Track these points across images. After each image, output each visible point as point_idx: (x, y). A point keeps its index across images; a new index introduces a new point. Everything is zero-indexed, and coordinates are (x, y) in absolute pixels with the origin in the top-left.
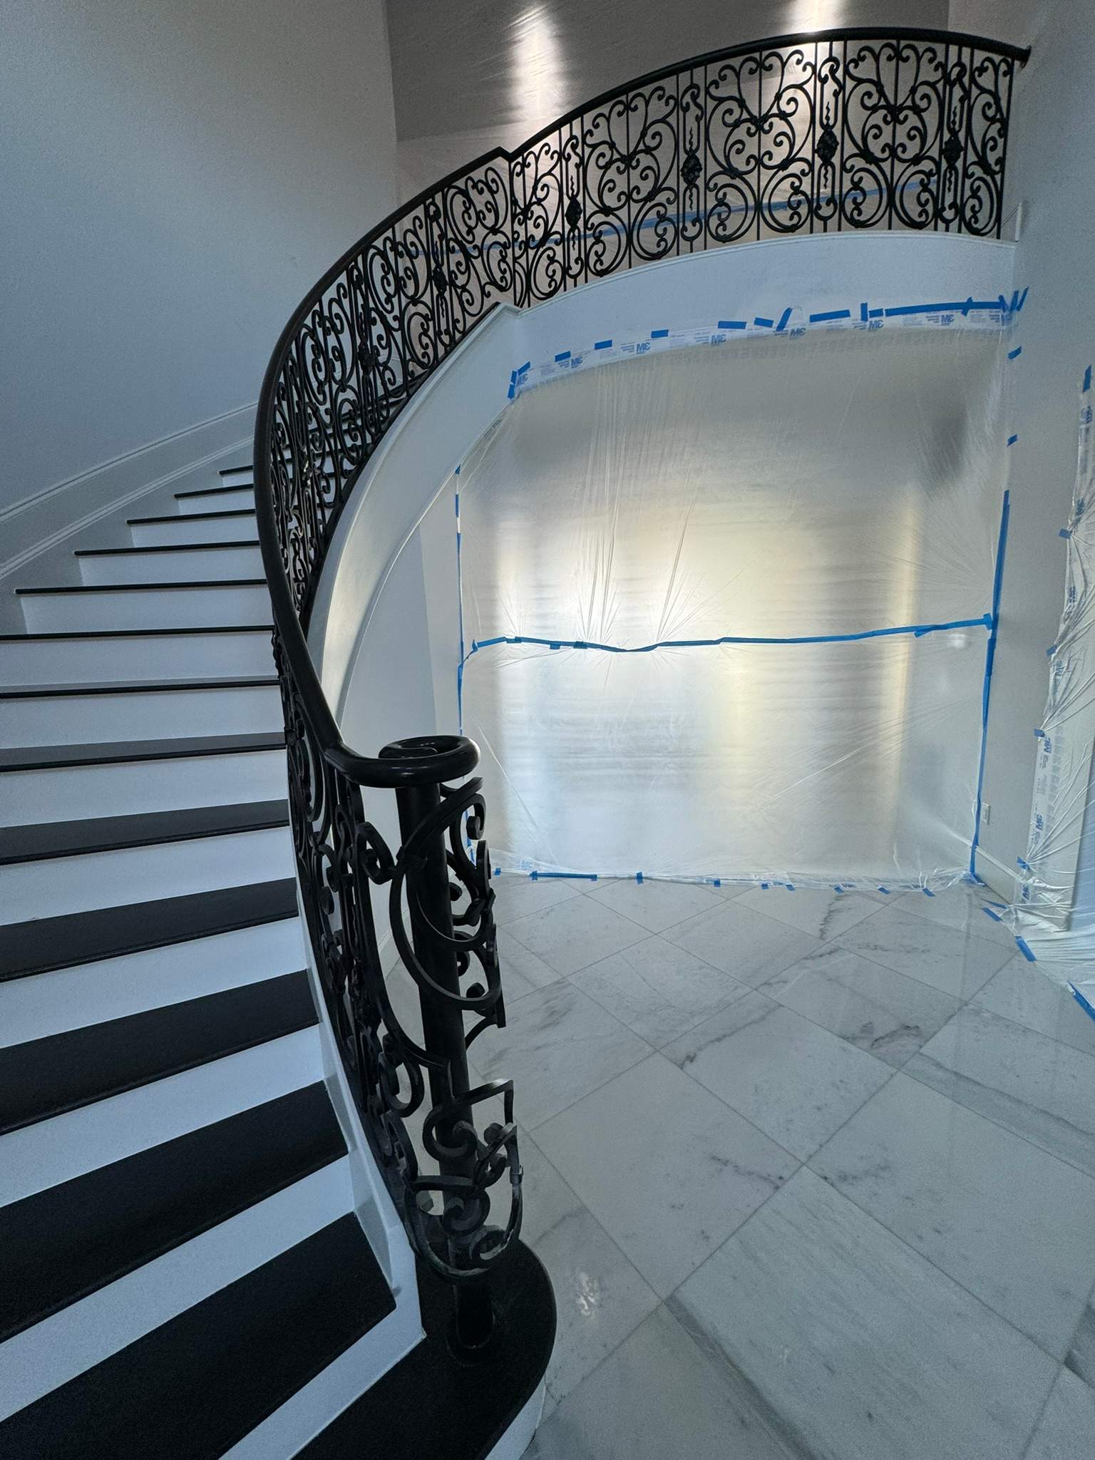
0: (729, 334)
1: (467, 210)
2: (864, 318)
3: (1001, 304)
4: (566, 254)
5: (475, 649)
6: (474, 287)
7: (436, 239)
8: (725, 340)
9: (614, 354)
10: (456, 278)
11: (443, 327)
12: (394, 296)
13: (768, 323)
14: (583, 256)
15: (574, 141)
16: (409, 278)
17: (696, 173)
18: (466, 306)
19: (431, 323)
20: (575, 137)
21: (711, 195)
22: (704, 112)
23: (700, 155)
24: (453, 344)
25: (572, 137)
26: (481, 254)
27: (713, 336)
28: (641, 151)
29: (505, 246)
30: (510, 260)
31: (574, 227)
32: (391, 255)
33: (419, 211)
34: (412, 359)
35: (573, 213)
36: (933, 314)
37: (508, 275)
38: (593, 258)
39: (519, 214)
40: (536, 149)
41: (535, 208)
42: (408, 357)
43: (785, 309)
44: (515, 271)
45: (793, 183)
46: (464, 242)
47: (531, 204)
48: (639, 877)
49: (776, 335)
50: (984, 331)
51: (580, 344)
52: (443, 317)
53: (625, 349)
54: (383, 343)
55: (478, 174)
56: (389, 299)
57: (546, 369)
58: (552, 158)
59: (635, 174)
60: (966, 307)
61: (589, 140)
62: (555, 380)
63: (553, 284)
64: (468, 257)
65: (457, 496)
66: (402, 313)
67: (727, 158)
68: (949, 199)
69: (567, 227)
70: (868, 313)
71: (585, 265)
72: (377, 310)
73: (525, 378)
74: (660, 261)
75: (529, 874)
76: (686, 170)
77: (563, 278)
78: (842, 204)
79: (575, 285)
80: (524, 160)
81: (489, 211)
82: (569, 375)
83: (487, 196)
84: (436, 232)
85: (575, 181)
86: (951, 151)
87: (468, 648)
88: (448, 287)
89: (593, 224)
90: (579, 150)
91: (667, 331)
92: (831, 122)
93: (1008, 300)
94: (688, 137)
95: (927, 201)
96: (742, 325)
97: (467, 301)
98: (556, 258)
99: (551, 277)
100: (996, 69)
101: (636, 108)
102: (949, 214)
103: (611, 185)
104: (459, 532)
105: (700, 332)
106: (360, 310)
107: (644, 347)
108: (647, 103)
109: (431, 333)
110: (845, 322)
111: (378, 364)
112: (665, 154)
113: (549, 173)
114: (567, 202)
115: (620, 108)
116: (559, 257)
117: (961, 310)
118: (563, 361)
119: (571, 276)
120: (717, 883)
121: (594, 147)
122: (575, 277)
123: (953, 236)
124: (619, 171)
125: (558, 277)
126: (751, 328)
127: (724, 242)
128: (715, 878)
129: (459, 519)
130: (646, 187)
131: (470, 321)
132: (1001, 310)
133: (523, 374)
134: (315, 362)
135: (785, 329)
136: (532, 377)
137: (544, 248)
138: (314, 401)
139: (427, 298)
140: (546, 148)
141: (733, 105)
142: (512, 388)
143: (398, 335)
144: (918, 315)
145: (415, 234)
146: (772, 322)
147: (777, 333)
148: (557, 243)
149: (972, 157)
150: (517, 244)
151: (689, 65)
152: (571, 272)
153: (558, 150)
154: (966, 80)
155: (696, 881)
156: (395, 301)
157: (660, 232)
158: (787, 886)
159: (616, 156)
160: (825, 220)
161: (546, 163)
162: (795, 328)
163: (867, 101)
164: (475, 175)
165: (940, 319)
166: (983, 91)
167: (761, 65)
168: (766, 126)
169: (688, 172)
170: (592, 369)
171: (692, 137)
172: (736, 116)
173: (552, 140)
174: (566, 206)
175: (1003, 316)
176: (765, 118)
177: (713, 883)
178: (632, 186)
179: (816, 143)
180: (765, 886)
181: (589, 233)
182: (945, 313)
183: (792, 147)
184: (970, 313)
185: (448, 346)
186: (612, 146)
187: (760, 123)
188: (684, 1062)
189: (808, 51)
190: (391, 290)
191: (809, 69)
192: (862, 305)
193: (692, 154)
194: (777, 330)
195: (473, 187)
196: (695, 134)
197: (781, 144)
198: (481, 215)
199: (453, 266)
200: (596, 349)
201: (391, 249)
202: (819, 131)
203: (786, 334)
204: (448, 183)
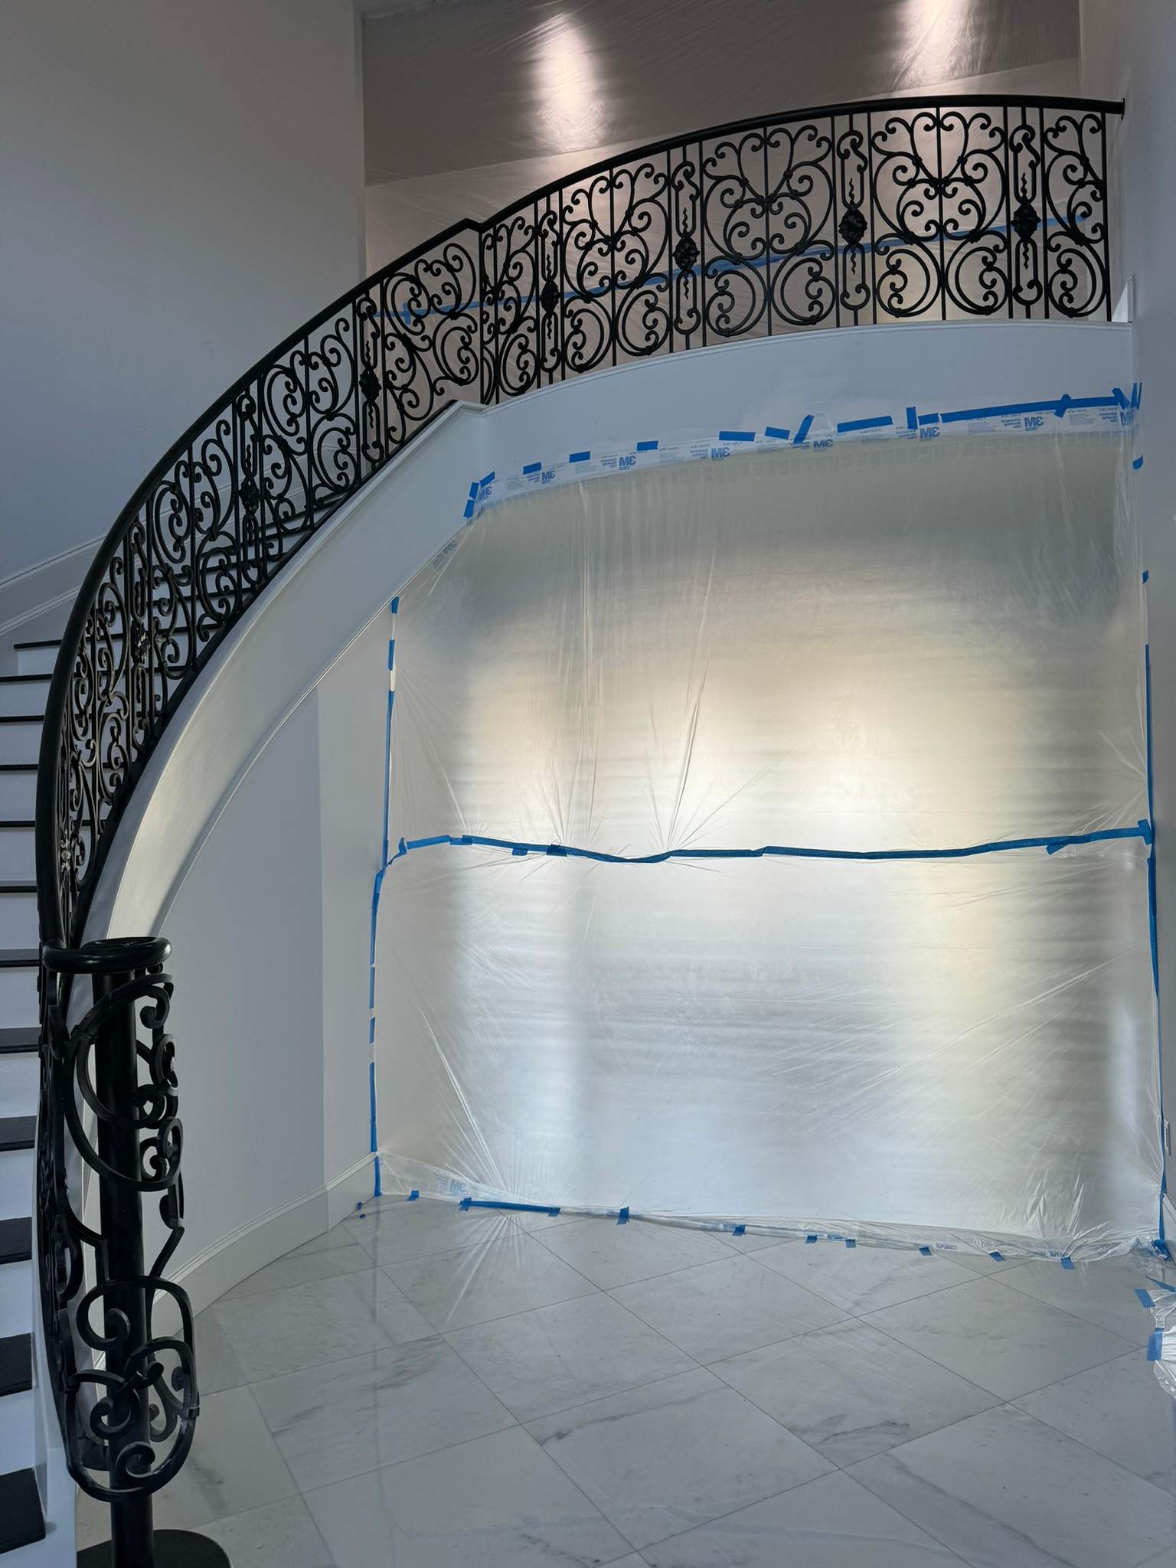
0: (733, 446)
1: (415, 298)
2: (912, 425)
3: (1118, 398)
4: (541, 344)
5: (403, 850)
6: (421, 385)
7: (369, 338)
8: (729, 454)
9: (593, 468)
10: (394, 378)
11: (372, 437)
12: (301, 415)
13: (783, 434)
14: (560, 347)
15: (551, 217)
16: (325, 390)
17: (692, 258)
18: (407, 408)
19: (353, 438)
20: (554, 213)
21: (710, 283)
22: (700, 192)
23: (696, 237)
24: (386, 457)
25: (549, 212)
26: (432, 344)
27: (714, 449)
28: (627, 232)
29: (469, 331)
30: (476, 345)
31: (550, 313)
32: (300, 371)
33: (347, 312)
34: (323, 484)
35: (549, 297)
36: (1010, 417)
37: (472, 366)
38: (571, 351)
39: (489, 292)
40: (508, 222)
41: (505, 287)
42: (316, 481)
43: (806, 416)
44: (483, 358)
45: (810, 269)
46: (409, 335)
47: (502, 283)
48: (624, 1215)
49: (794, 447)
50: (1093, 434)
51: (553, 454)
52: (372, 427)
53: (605, 463)
54: (280, 472)
55: (434, 255)
56: (293, 419)
57: (513, 483)
58: (526, 233)
59: (620, 257)
60: (1061, 406)
61: (569, 217)
62: (523, 496)
63: (525, 377)
64: (412, 349)
65: (392, 643)
66: (311, 434)
67: (728, 242)
68: (1027, 276)
69: (543, 312)
70: (918, 420)
71: (562, 357)
72: (275, 437)
73: (488, 493)
74: (651, 356)
75: (459, 1202)
76: (679, 254)
77: (537, 373)
78: (876, 291)
79: (551, 382)
80: (497, 232)
81: (448, 293)
82: (539, 492)
83: (446, 276)
84: (369, 328)
85: (552, 260)
86: (1025, 221)
87: (394, 849)
88: (381, 392)
89: (571, 311)
90: (557, 227)
91: (657, 442)
92: (857, 200)
93: (1128, 394)
94: (682, 217)
95: (994, 282)
96: (749, 437)
97: (410, 403)
98: (528, 348)
99: (523, 369)
100: (1079, 128)
101: (621, 185)
102: (1028, 294)
103: (592, 268)
104: (392, 690)
105: (697, 444)
106: (248, 442)
107: (627, 461)
108: (633, 180)
109: (353, 450)
110: (885, 430)
111: (268, 497)
112: (654, 237)
113: (523, 250)
114: (542, 283)
115: (603, 184)
116: (532, 346)
117: (1055, 410)
118: (533, 473)
119: (546, 370)
120: (740, 1230)
121: (574, 225)
122: (550, 371)
123: (1038, 323)
124: (602, 254)
125: (531, 370)
126: (762, 440)
127: (727, 336)
128: (739, 1223)
129: (393, 673)
130: (633, 272)
131: (412, 426)
132: (1119, 406)
133: (486, 486)
134: (174, 518)
135: (805, 441)
136: (498, 488)
137: (516, 334)
138: (166, 560)
139: (350, 410)
140: (520, 222)
141: (734, 184)
142: (470, 504)
143: (303, 460)
144: (989, 419)
145: (338, 338)
146: (788, 432)
147: (796, 445)
148: (530, 330)
149: (1054, 227)
150: (486, 327)
151: (682, 142)
152: (547, 366)
153: (533, 225)
154: (1036, 143)
155: (709, 1225)
156: (302, 420)
157: (649, 323)
158: (847, 1241)
159: (598, 236)
160: (855, 309)
161: (519, 238)
162: (819, 439)
163: (900, 175)
164: (429, 256)
165: (1023, 422)
166: (1061, 153)
167: (765, 142)
168: (775, 207)
169: (682, 257)
170: (567, 485)
171: (686, 218)
172: (737, 195)
173: (527, 214)
174: (541, 288)
175: (1122, 414)
176: (773, 198)
177: (734, 1229)
178: (617, 270)
179: (839, 223)
180: (812, 1239)
181: (568, 321)
182: (1030, 415)
183: (807, 229)
184: (1067, 413)
185: (377, 461)
186: (594, 225)
187: (767, 203)
188: (548, 1439)
189: (823, 125)
190: (296, 409)
191: (825, 145)
192: (908, 409)
193: (686, 237)
194: (795, 442)
195: (426, 270)
196: (689, 213)
197: (794, 225)
198: (436, 300)
199: (391, 366)
200: (571, 461)
201: (301, 363)
202: (842, 211)
203: (808, 446)
204: (390, 271)
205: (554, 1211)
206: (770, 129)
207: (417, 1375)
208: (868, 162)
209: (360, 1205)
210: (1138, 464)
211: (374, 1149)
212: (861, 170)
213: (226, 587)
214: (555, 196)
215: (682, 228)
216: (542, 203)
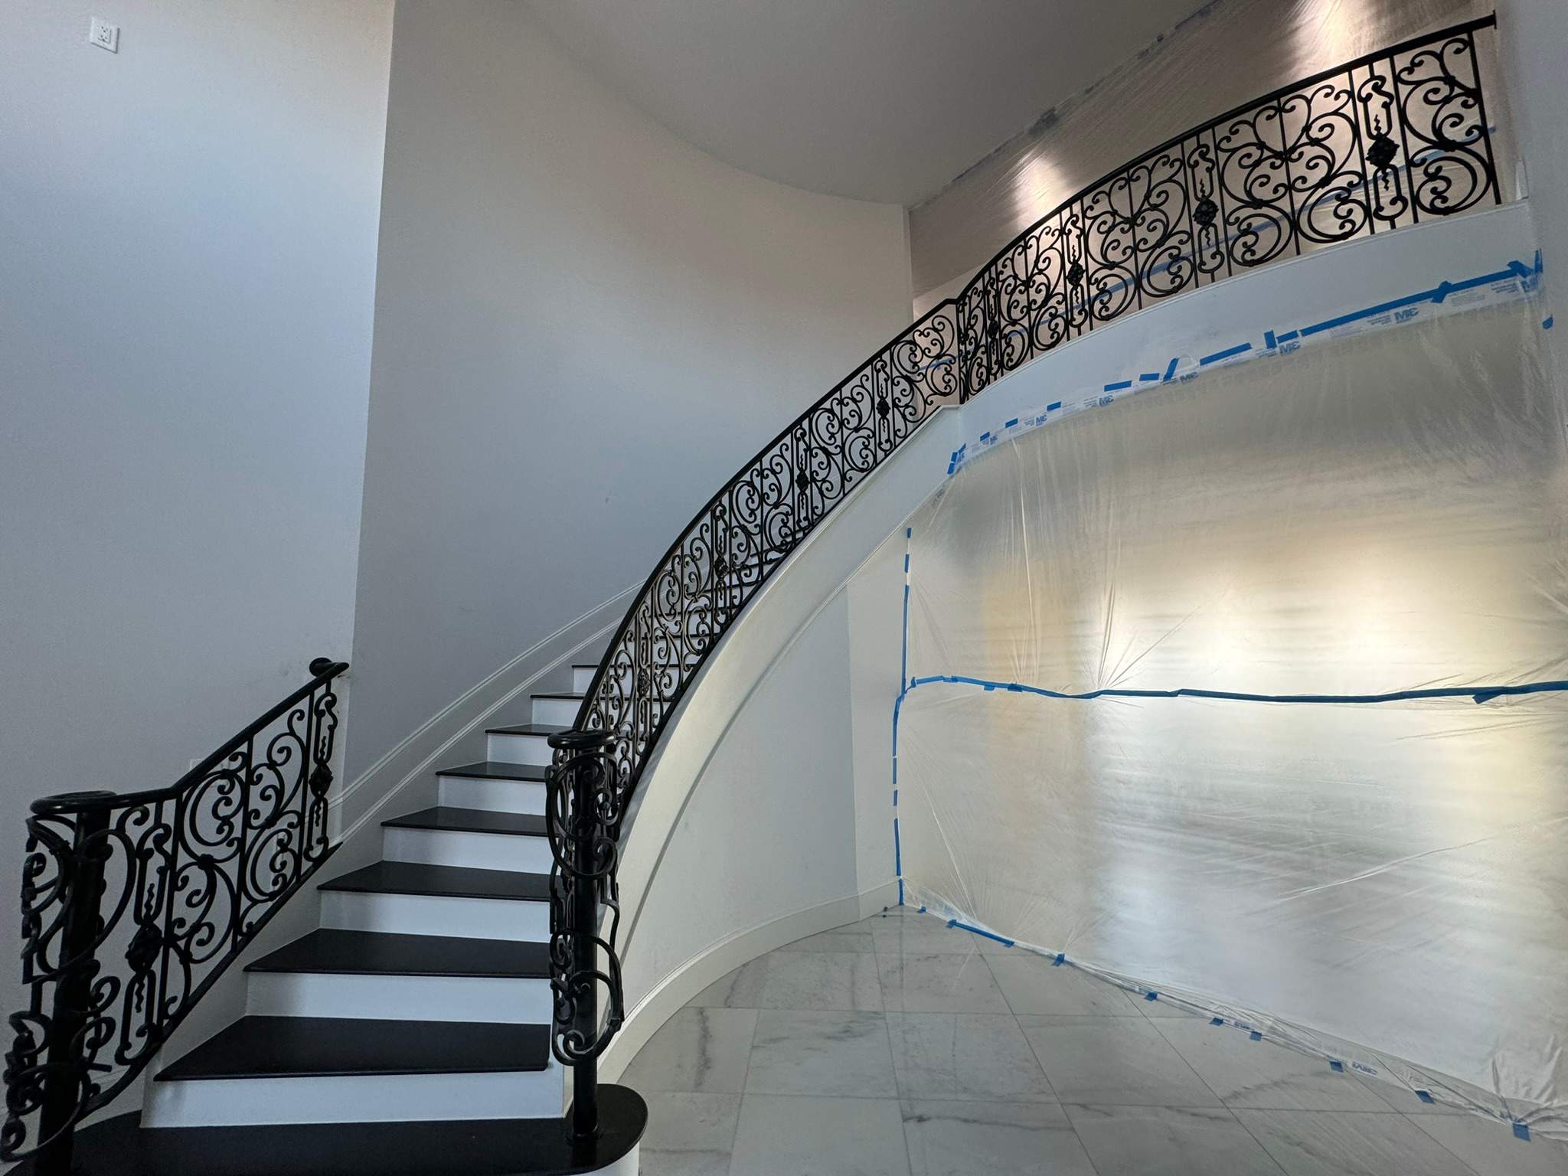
0: (1115, 394)
1: (913, 353)
2: (1271, 345)
3: (1516, 268)
4: (989, 360)
5: (913, 685)
6: (918, 402)
7: (882, 382)
8: (1112, 400)
9: (1020, 429)
10: (900, 401)
11: (884, 436)
12: (837, 433)
13: (1155, 377)
14: (1000, 359)
15: (992, 281)
16: (853, 416)
17: (1080, 276)
18: (909, 417)
20: (993, 278)
21: (1093, 288)
22: (1083, 231)
23: (1082, 262)
24: (893, 448)
25: (991, 278)
26: (925, 376)
27: (1101, 399)
28: (1036, 274)
29: (950, 363)
30: (955, 371)
31: (993, 339)
32: (837, 409)
33: (868, 370)
34: (851, 469)
35: (993, 330)
36: (1377, 316)
37: (952, 383)
38: (1006, 358)
40: (970, 292)
41: (970, 331)
42: (847, 467)
43: (1172, 359)
45: (1171, 255)
46: (909, 375)
47: (968, 329)
48: (1060, 959)
49: (1164, 385)
50: (1485, 309)
51: (996, 426)
52: (885, 431)
53: (1027, 424)
54: (823, 466)
55: (925, 325)
56: (832, 436)
57: (975, 448)
58: (979, 296)
59: (1032, 291)
60: (1438, 295)
61: (1001, 277)
62: (981, 455)
63: (981, 382)
64: (911, 382)
65: (907, 556)
66: (844, 444)
67: (1105, 256)
68: (1386, 196)
69: (989, 340)
70: (1276, 340)
71: (1001, 364)
72: (820, 447)
73: (962, 457)
74: (1056, 348)
75: (949, 921)
76: (1070, 276)
77: (988, 378)
78: (1230, 253)
79: (996, 380)
80: (964, 300)
81: (935, 345)
82: (989, 450)
83: (934, 335)
84: (883, 376)
85: (993, 307)
86: (1382, 152)
87: (908, 684)
88: (891, 411)
89: (1005, 334)
90: (995, 286)
91: (1060, 403)
92: (1207, 193)
93: (1528, 263)
94: (1072, 252)
95: (1350, 211)
96: (1128, 384)
97: (910, 413)
98: (982, 364)
99: (980, 378)
100: (1439, 57)
101: (1031, 246)
102: (1392, 210)
103: (1016, 304)
104: (908, 585)
105: (1089, 398)
106: (802, 453)
107: (1042, 419)
108: (1039, 240)
109: (872, 447)
110: (1244, 355)
111: (815, 481)
112: (1054, 271)
113: (978, 306)
114: (989, 322)
116: (985, 363)
117: (1431, 299)
118: (985, 440)
119: (992, 375)
120: (1152, 996)
121: (1004, 281)
122: (995, 375)
123: (1405, 228)
124: (1020, 292)
125: (984, 377)
126: (1137, 385)
127: (1108, 320)
128: (1154, 990)
129: (908, 573)
130: (1041, 297)
131: (911, 426)
132: (1519, 276)
133: (961, 453)
134: (749, 499)
135: (1173, 378)
136: (968, 453)
137: (976, 358)
138: (742, 522)
139: (870, 424)
140: (975, 291)
141: (1107, 217)
142: (951, 466)
143: (838, 457)
144: (1353, 323)
145: (862, 386)
146: (1158, 375)
147: (1165, 383)
148: (983, 353)
149: (1417, 146)
151: (1069, 203)
152: (993, 372)
153: (983, 289)
154: (1389, 87)
155: (1126, 985)
156: (838, 436)
157: (1053, 327)
158: (1253, 1032)
159: (1019, 282)
160: (1212, 271)
161: (975, 299)
162: (1184, 375)
163: (1246, 162)
164: (921, 328)
165: (1393, 318)
166: (1418, 84)
167: (1129, 181)
168: (1139, 221)
169: (1073, 277)
170: (1004, 443)
171: (1074, 251)
172: (1110, 224)
173: (979, 285)
174: (988, 325)
175: (1523, 283)
176: (1135, 217)
177: (1147, 994)
178: (1031, 299)
179: (1193, 213)
180: (1218, 1022)
181: (1003, 341)
182: (1400, 310)
183: (1166, 226)
184: (1448, 298)
185: (888, 450)
186: (1015, 277)
187: (1132, 222)
188: (910, 1118)
189: (1175, 153)
190: (834, 430)
191: (1177, 164)
192: (1266, 334)
193: (1075, 263)
194: (1164, 381)
195: (920, 335)
196: (1077, 248)
197: (1155, 228)
198: (927, 351)
199: (897, 394)
200: (1006, 427)
201: (837, 404)
202: (1195, 204)
203: (1175, 381)
204: (896, 341)
205: (1010, 944)
206: (1131, 171)
207: (855, 1036)
208: (1215, 163)
209: (886, 909)
210: (1548, 324)
211: (899, 874)
212: (1209, 170)
213: (786, 534)
214: (993, 269)
215: (1072, 258)
216: (987, 275)
